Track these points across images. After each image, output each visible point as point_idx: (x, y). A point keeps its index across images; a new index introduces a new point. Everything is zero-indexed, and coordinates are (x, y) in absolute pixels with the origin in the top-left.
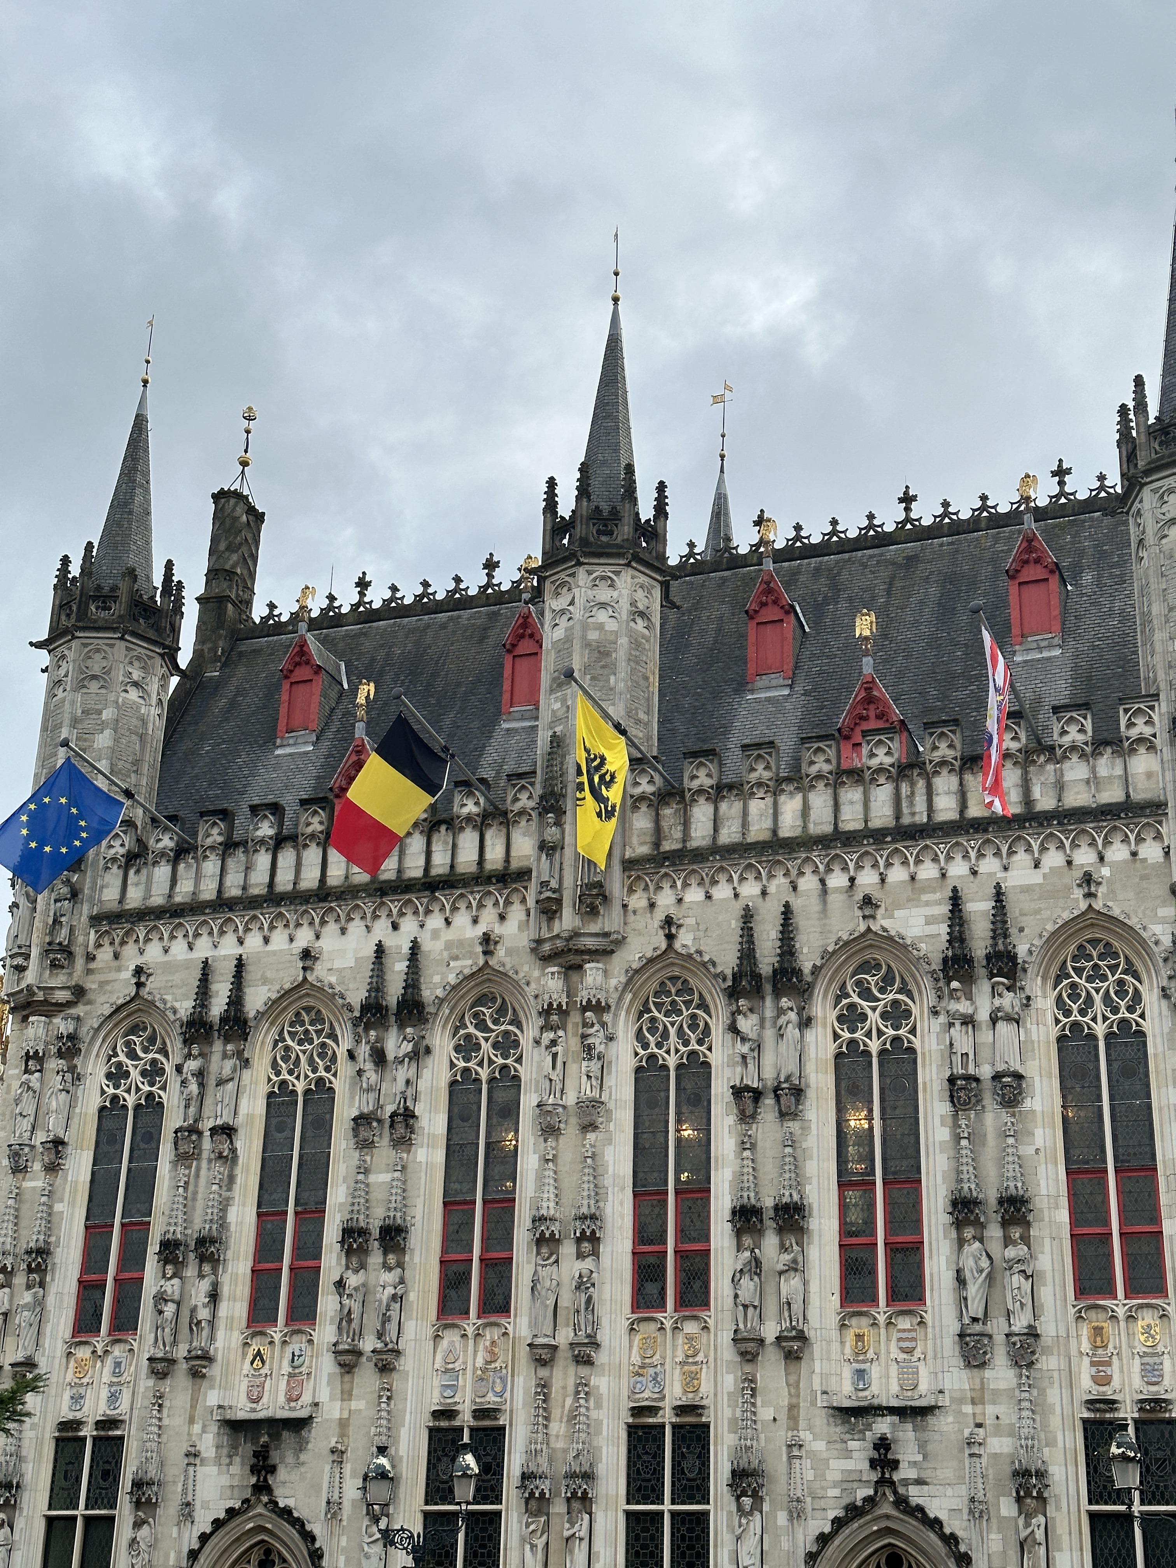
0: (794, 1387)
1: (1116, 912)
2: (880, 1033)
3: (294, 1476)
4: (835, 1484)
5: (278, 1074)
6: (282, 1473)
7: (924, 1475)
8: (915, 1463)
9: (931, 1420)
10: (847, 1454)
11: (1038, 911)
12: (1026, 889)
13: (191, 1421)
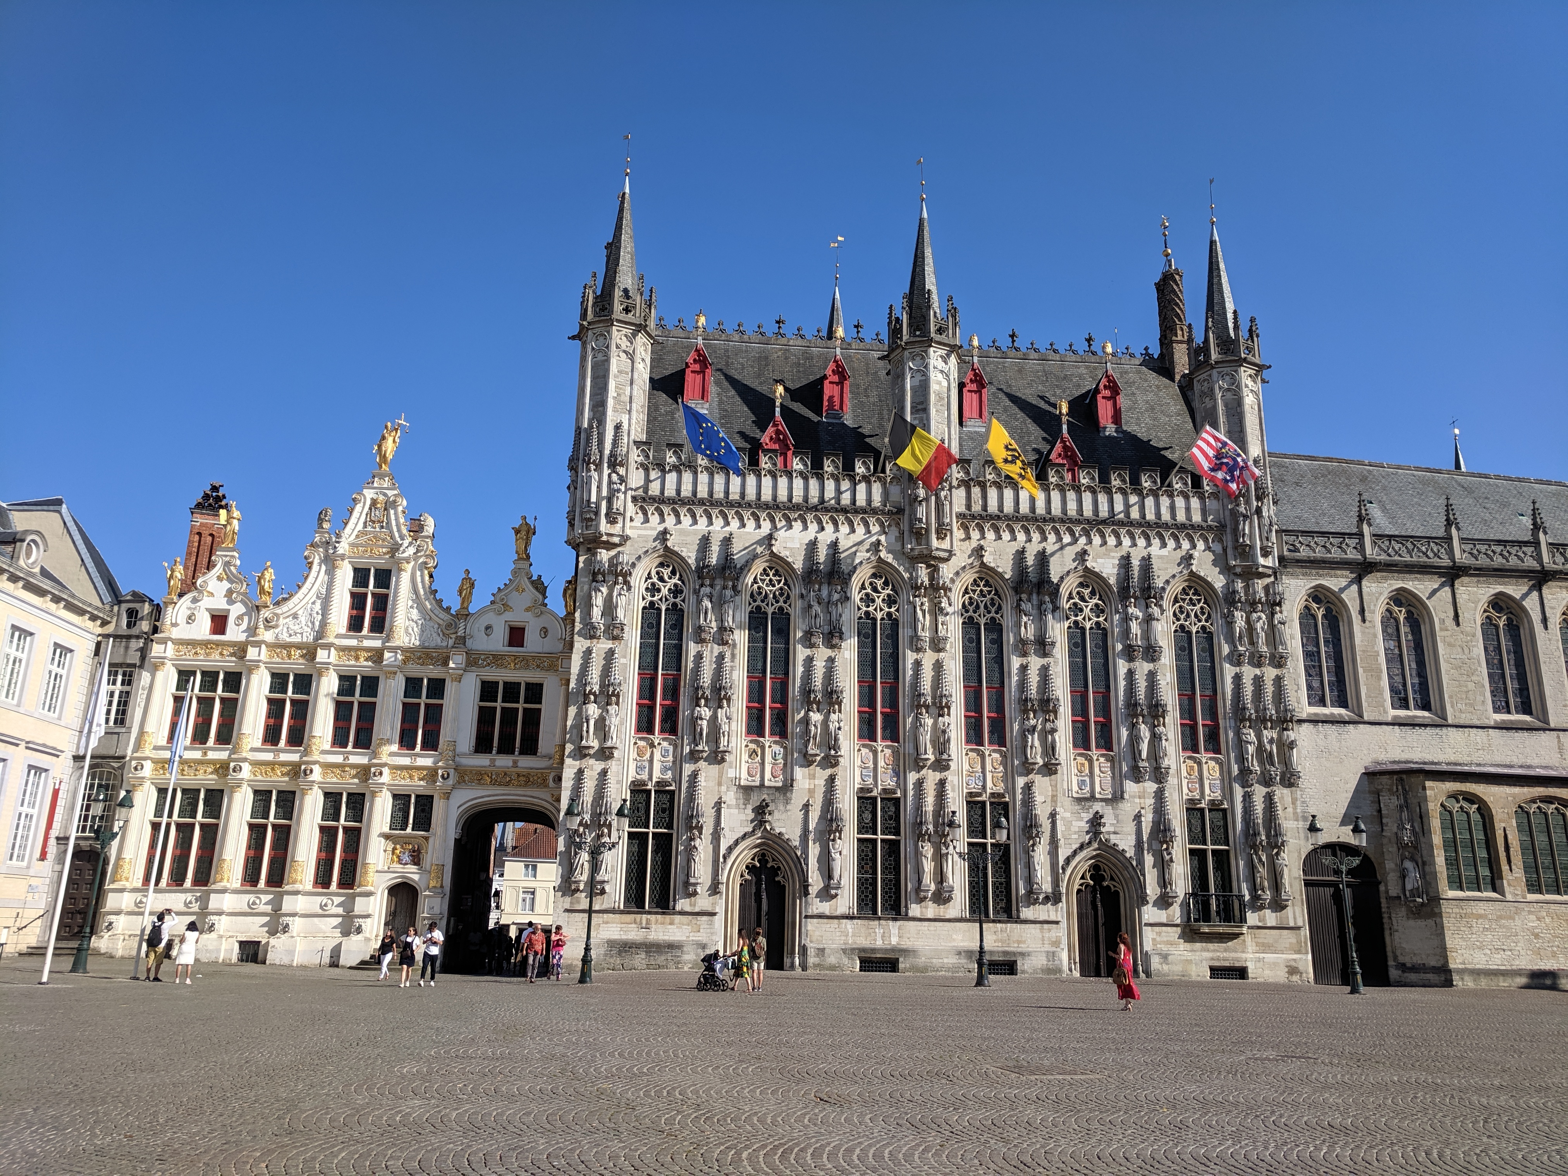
0: (1054, 787)
1: (1202, 574)
2: (1090, 619)
3: (784, 816)
4: (1075, 833)
5: (755, 601)
6: (776, 815)
7: (1117, 830)
8: (1113, 824)
9: (1120, 805)
10: (1081, 819)
11: (1167, 569)
12: (1161, 557)
13: (720, 784)
